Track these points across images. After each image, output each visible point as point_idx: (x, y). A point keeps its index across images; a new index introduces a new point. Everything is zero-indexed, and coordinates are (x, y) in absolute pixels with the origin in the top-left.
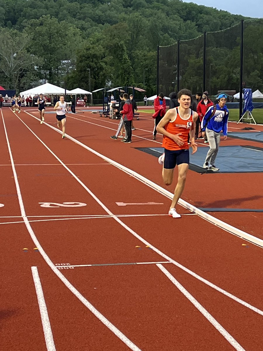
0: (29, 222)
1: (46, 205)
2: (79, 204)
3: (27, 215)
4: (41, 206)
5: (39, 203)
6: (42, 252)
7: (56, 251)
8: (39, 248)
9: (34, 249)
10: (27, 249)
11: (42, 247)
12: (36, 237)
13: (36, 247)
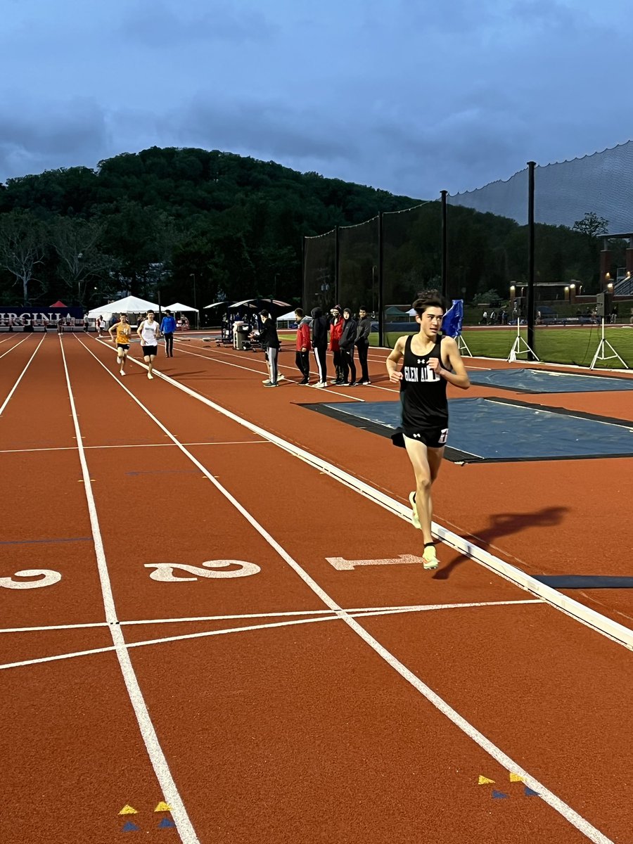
0: (128, 648)
1: (163, 572)
2: (240, 567)
3: (120, 617)
4: (153, 576)
5: (147, 565)
6: (188, 834)
7: (232, 823)
8: (173, 802)
9: (157, 810)
10: (133, 815)
11: (182, 798)
12: (154, 731)
13: (162, 799)
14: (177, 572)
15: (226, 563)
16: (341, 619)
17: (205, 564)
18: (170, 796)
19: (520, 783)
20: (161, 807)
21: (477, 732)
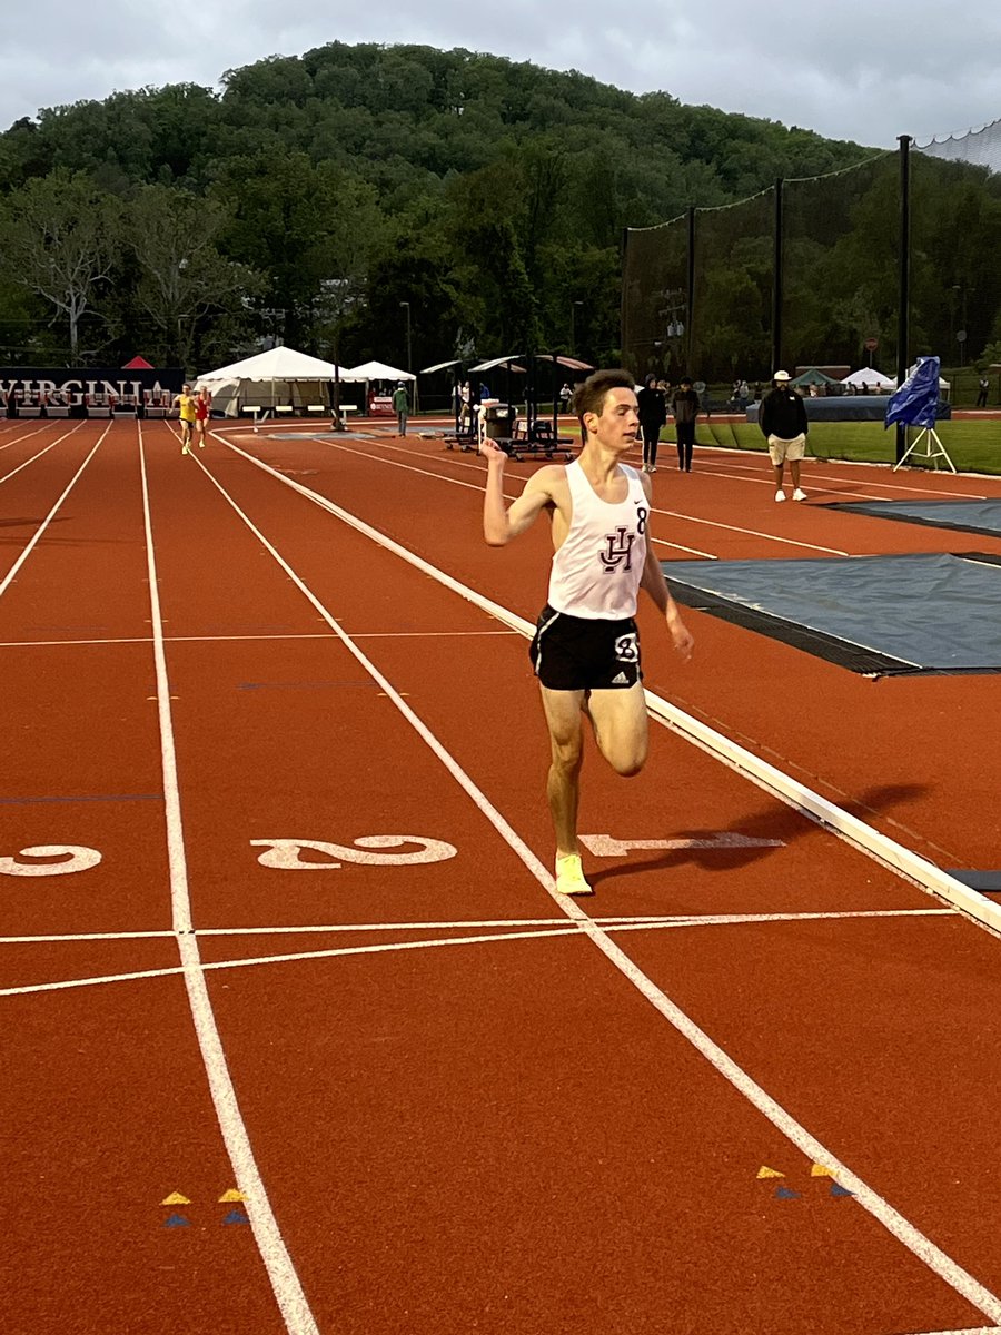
0: (205, 971)
1: (282, 854)
2: (424, 847)
3: (197, 922)
4: (264, 859)
5: (254, 843)
6: (267, 1233)
7: (342, 1220)
8: (250, 1189)
9: (222, 1200)
10: (183, 1205)
11: (265, 1185)
12: (232, 1093)
13: (234, 1185)
14: (305, 854)
15: (397, 841)
16: (584, 934)
17: (358, 842)
18: (247, 1181)
19: (828, 1179)
20: (230, 1196)
21: (775, 1105)
